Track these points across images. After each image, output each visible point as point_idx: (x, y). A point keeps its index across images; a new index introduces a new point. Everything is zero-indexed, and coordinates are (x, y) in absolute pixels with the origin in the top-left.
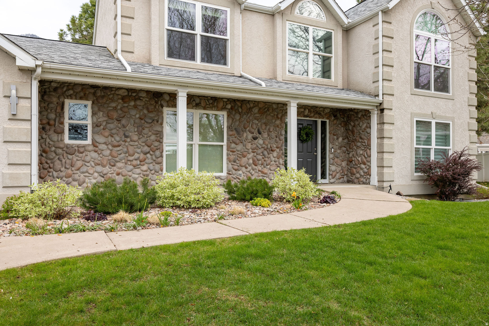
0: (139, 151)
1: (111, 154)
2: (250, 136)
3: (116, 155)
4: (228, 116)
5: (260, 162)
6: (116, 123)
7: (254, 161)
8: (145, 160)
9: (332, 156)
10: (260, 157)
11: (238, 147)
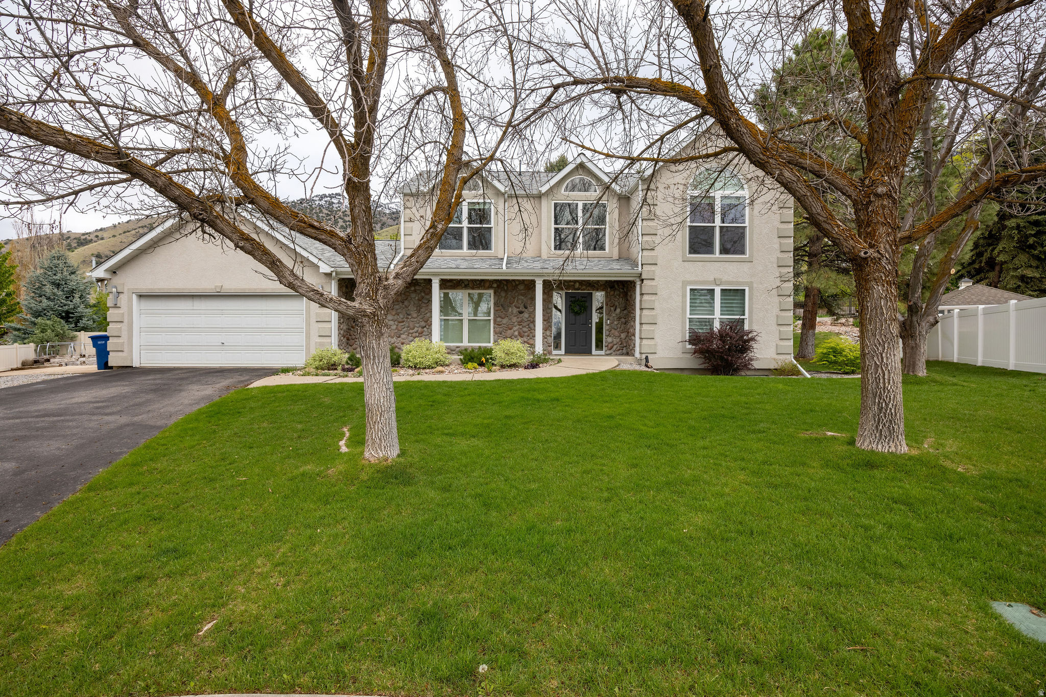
0: (417, 325)
1: (396, 329)
2: (515, 310)
3: (400, 329)
4: (495, 293)
5: (526, 334)
6: (401, 304)
7: (519, 333)
8: (422, 333)
9: (608, 327)
10: (525, 329)
11: (505, 321)
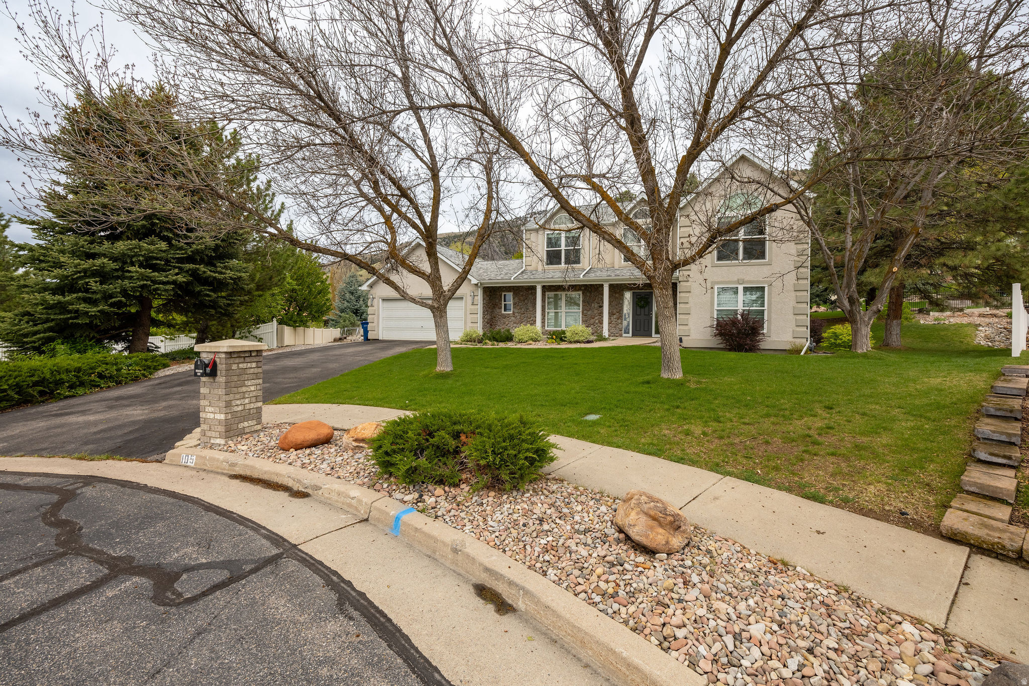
4: (582, 294)
11: (589, 313)
